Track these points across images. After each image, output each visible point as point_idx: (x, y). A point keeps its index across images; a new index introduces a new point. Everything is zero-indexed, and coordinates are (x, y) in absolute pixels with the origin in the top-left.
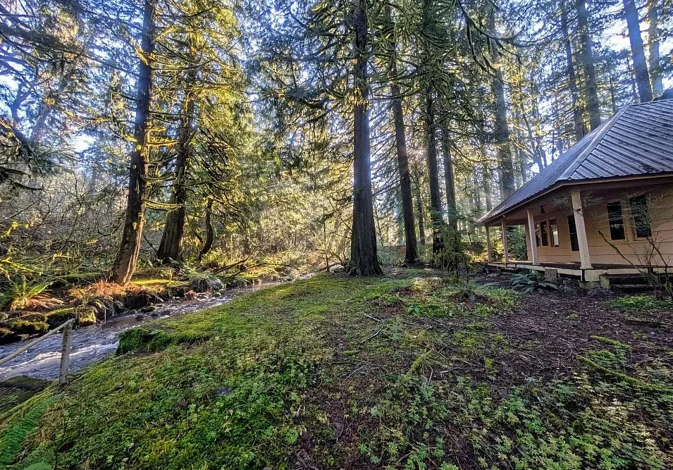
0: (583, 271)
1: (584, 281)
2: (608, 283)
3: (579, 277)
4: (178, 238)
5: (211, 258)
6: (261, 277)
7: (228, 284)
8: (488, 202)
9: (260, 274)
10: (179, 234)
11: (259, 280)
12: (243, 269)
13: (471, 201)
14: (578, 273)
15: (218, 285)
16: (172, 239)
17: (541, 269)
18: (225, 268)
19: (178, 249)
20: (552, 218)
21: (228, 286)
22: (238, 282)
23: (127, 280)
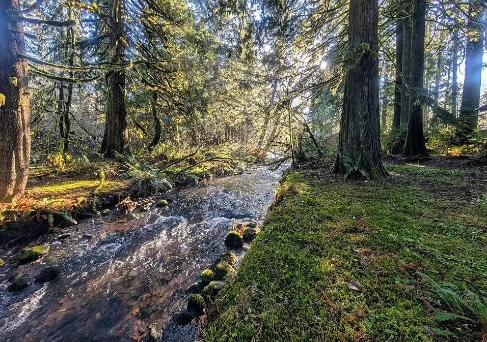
4: (122, 130)
5: (160, 150)
6: (211, 170)
7: (177, 183)
9: (209, 167)
10: (123, 125)
11: (211, 175)
12: (192, 163)
15: (165, 184)
16: (115, 132)
18: (175, 161)
19: (123, 142)
21: (177, 184)
22: (188, 179)
23: (17, 191)
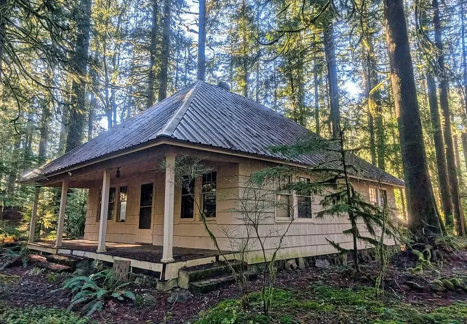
0: (165, 265)
1: (164, 281)
2: (187, 281)
3: (157, 274)
8: (42, 150)
13: (17, 145)
14: (157, 268)
17: (109, 259)
20: (122, 185)
